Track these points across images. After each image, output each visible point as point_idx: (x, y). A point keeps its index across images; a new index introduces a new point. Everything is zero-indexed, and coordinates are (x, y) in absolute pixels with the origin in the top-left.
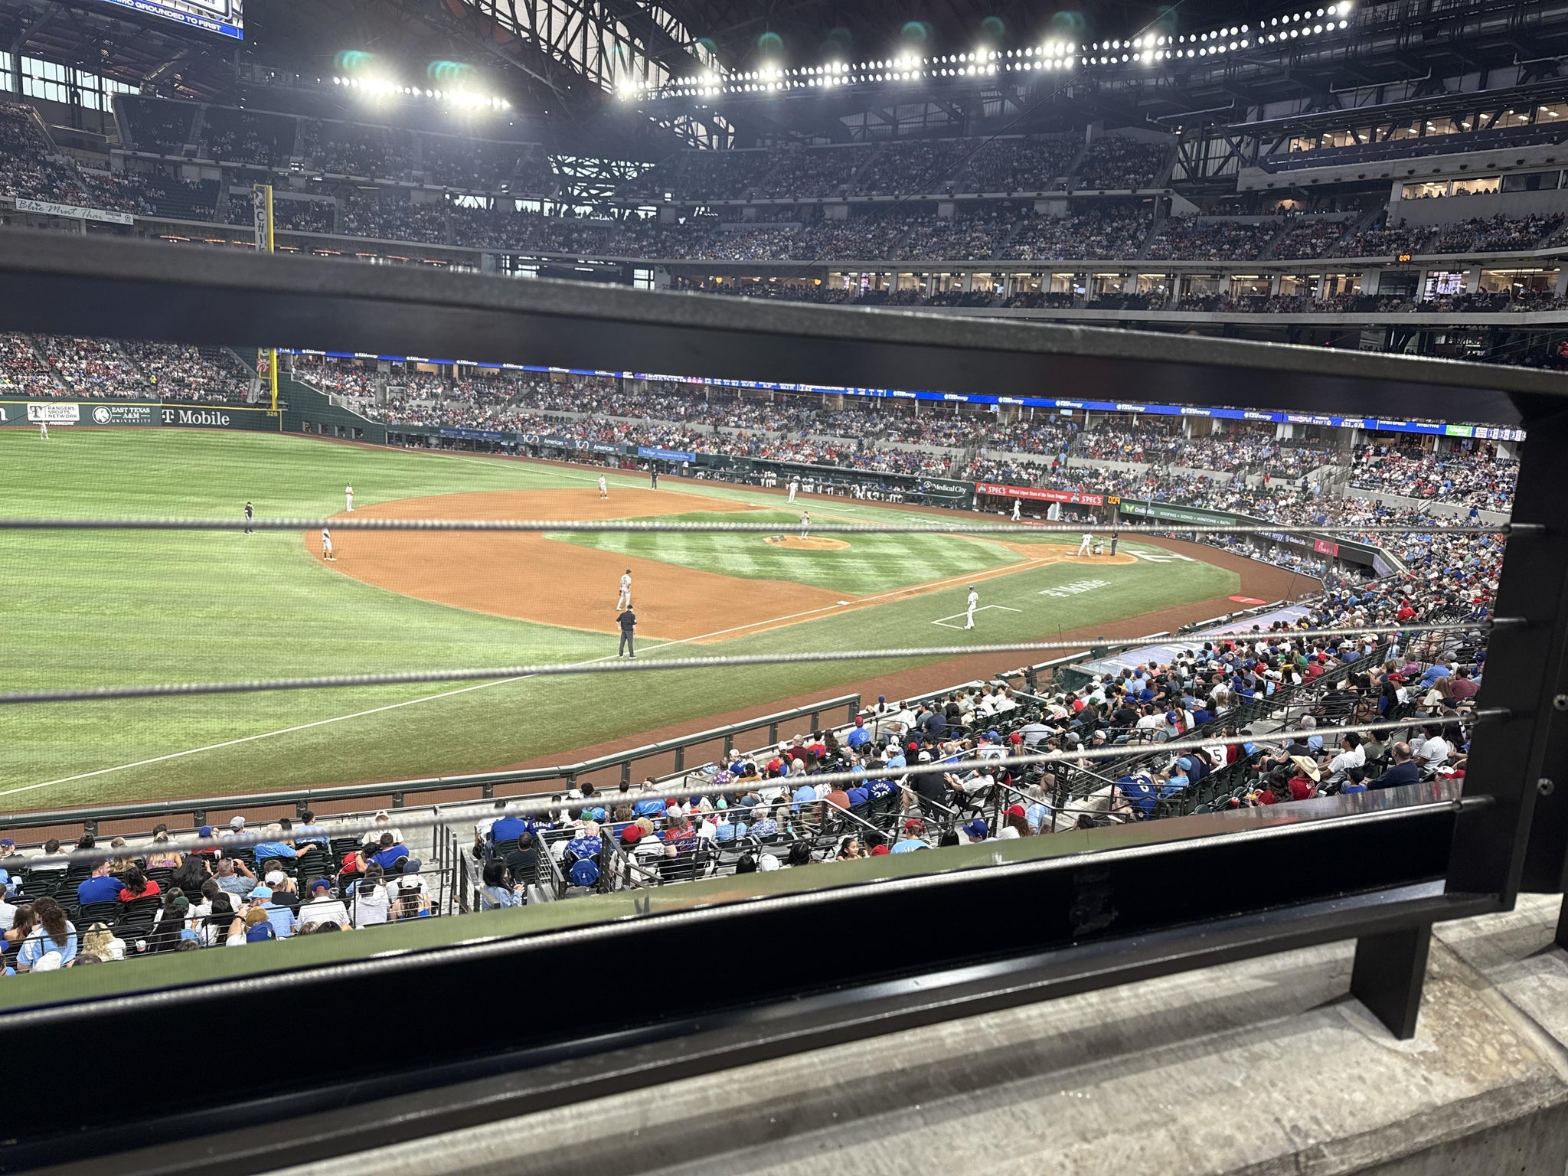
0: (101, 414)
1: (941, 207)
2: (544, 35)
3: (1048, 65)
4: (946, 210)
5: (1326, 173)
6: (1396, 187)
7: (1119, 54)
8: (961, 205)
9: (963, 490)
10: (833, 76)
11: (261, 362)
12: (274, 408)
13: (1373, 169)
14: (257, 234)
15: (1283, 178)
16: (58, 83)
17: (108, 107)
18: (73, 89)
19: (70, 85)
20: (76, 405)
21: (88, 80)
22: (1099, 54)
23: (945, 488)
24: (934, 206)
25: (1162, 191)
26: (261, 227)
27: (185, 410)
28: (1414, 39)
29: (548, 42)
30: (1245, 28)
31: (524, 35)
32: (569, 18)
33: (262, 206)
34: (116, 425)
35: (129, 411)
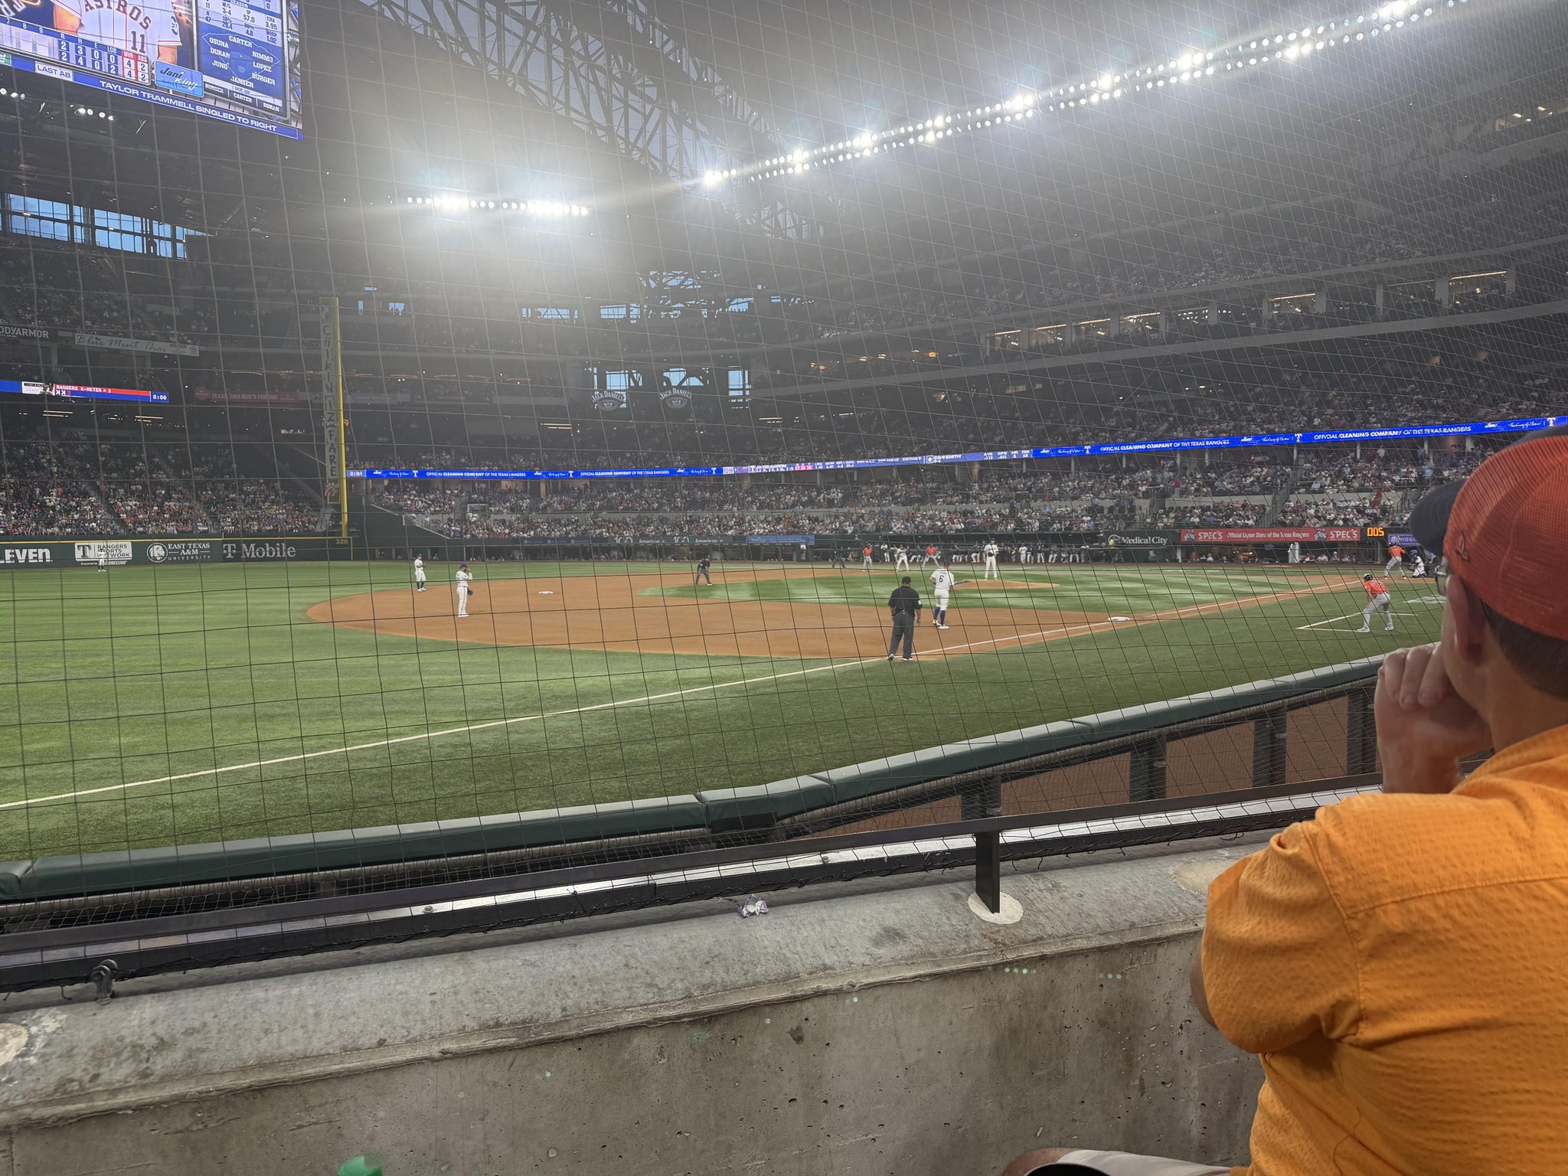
0: (157, 551)
2: (621, 132)
3: (1185, 78)
9: (1163, 541)
10: (936, 130)
11: (329, 485)
12: (344, 535)
14: (324, 349)
16: (134, 234)
17: (181, 252)
18: (150, 239)
19: (146, 236)
20: (128, 543)
21: (163, 230)
23: (1137, 540)
26: (327, 341)
27: (248, 544)
29: (626, 139)
31: (600, 133)
32: (647, 118)
33: (328, 319)
34: (173, 562)
35: (187, 548)
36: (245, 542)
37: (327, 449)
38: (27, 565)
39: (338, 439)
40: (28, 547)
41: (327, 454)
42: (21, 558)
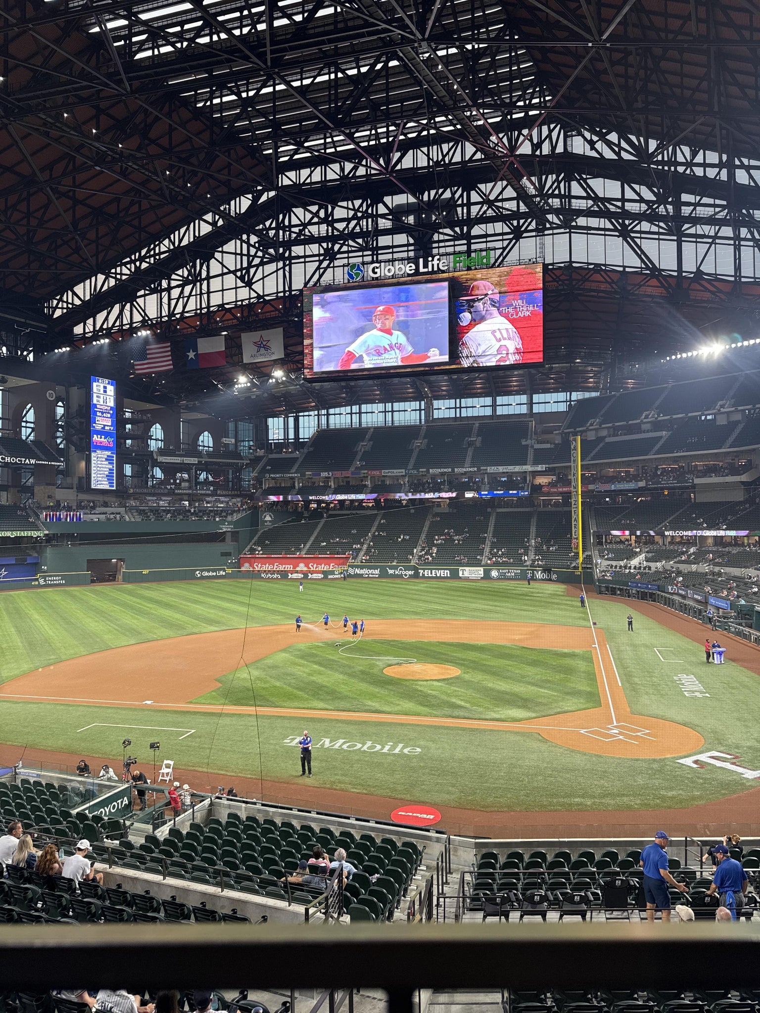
0: (494, 574)
11: (574, 541)
12: (580, 569)
14: (572, 465)
20: (482, 569)
26: (574, 461)
27: (537, 571)
33: (575, 448)
34: (502, 579)
35: (509, 572)
36: (536, 570)
37: (573, 519)
38: (440, 577)
39: (578, 515)
40: (441, 569)
41: (573, 523)
42: (438, 575)
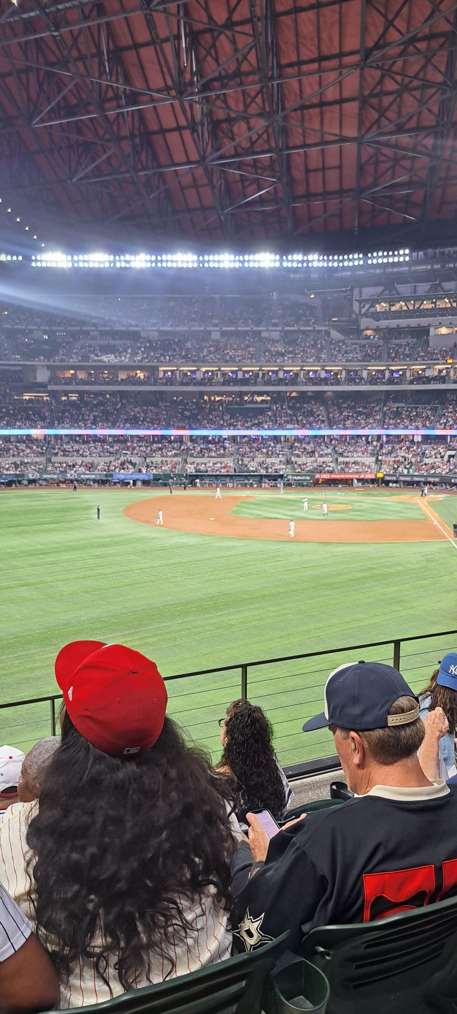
1: (213, 333)
4: (216, 336)
5: (403, 323)
6: (432, 329)
7: (303, 262)
8: (224, 334)
9: (308, 478)
13: (424, 321)
15: (383, 324)
22: (292, 261)
23: (299, 478)
24: (210, 332)
25: (327, 328)
28: (436, 267)
30: (361, 256)
